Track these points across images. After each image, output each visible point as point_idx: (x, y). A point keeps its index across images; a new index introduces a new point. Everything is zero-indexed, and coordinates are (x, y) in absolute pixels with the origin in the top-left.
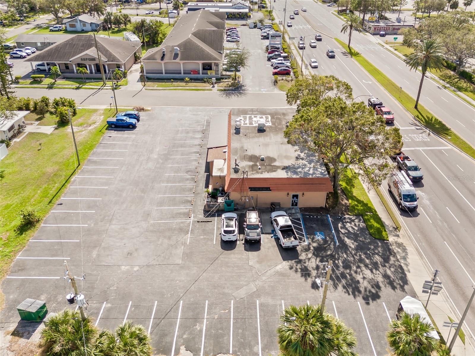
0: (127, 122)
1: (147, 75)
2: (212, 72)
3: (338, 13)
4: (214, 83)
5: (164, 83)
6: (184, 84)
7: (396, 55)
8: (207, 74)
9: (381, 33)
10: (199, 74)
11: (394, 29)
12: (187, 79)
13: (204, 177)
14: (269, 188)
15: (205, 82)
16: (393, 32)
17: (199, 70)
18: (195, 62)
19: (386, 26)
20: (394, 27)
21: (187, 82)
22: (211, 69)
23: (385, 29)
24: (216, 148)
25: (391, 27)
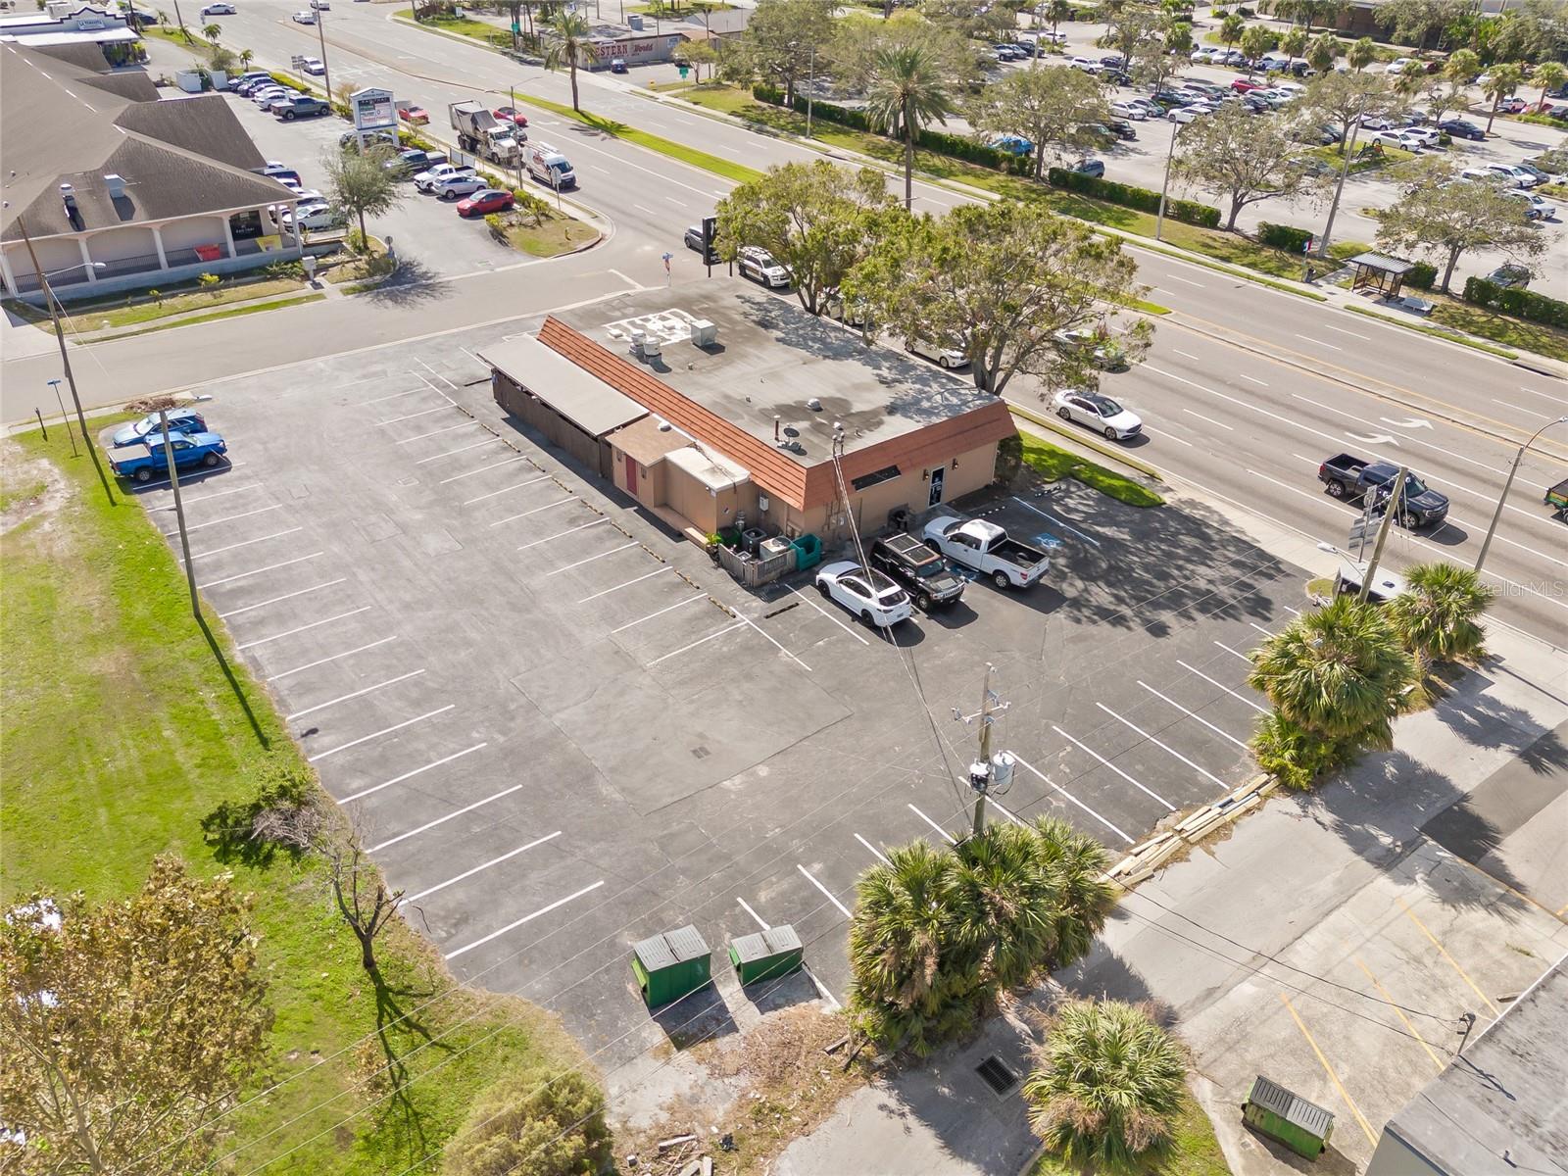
0: (195, 446)
1: (24, 295)
2: (271, 242)
3: (417, 19)
4: (311, 274)
5: (127, 310)
6: (207, 297)
7: (714, 117)
8: (258, 249)
9: (615, 62)
10: (226, 255)
11: (638, 48)
12: (208, 277)
13: (638, 520)
14: (895, 467)
15: (274, 277)
16: (636, 58)
17: (226, 243)
18: (206, 217)
19: (617, 41)
20: (636, 42)
21: (210, 289)
22: (258, 232)
23: (616, 50)
24: (624, 426)
25: (628, 43)
